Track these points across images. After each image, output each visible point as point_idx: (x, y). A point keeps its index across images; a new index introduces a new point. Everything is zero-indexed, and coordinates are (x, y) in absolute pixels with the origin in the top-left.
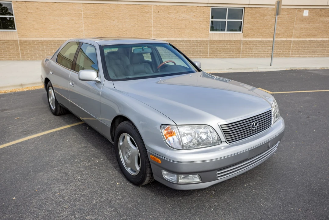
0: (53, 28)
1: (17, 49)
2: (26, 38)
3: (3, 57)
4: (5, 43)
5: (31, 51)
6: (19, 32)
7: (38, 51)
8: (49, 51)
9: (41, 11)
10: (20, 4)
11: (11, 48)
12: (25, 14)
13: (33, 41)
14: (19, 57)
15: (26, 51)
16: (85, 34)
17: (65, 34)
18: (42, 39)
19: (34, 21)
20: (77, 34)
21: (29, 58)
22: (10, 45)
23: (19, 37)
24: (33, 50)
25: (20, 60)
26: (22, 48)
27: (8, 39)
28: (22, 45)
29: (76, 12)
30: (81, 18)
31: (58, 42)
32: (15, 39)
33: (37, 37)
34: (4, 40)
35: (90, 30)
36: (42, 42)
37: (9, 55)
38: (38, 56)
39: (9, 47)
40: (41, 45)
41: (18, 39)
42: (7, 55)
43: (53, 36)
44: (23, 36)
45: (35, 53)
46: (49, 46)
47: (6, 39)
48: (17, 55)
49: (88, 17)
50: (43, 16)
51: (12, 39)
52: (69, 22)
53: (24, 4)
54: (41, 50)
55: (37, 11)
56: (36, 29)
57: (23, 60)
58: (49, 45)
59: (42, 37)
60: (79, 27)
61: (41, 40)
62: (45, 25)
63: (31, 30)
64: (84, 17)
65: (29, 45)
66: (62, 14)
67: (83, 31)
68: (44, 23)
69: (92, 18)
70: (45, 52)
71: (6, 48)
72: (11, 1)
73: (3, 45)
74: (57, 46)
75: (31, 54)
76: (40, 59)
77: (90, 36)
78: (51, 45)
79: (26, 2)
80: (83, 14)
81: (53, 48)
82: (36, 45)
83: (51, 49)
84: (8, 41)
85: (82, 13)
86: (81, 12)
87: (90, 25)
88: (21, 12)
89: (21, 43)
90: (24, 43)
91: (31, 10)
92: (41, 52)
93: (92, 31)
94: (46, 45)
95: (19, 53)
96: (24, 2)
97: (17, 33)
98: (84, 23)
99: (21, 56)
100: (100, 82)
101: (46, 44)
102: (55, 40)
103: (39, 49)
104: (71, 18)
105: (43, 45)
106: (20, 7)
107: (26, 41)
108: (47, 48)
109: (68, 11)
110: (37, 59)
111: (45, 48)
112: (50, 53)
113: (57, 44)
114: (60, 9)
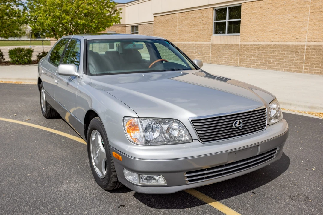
0: (272, 30)
1: (237, 54)
2: (246, 42)
3: (226, 62)
4: (230, 47)
5: (248, 56)
6: (242, 36)
7: (254, 57)
8: (263, 58)
9: (264, 9)
10: (247, 5)
11: (233, 53)
12: (249, 16)
13: (251, 45)
14: (237, 63)
15: (244, 57)
16: (308, 36)
17: (284, 37)
18: (260, 43)
19: (256, 22)
20: (297, 37)
21: (245, 65)
22: (233, 50)
23: (240, 41)
24: (249, 55)
25: (237, 66)
26: (241, 53)
27: (233, 43)
28: (242, 49)
29: (301, 6)
30: (307, 14)
31: (274, 47)
32: (237, 44)
33: (255, 41)
34: (229, 45)
35: (316, 30)
36: (258, 47)
37: (231, 60)
38: (252, 63)
39: (232, 52)
40: (257, 50)
41: (240, 43)
42: (229, 60)
43: (270, 39)
44: (244, 41)
45: (250, 60)
46: (265, 52)
47: (231, 43)
48: (236, 61)
49: (317, 10)
50: (265, 15)
51: (235, 44)
52: (290, 21)
53: (250, 5)
54: (256, 56)
55: (260, 10)
56: (256, 32)
57: (240, 66)
58: (265, 50)
59: (260, 41)
60: (301, 26)
61: (258, 45)
62: (264, 26)
63: (252, 33)
64: (311, 11)
65: (247, 50)
66: (284, 11)
67: (306, 32)
68: (264, 25)
69: (322, 11)
70: (260, 59)
71: (230, 53)
72: (241, 3)
73: (228, 49)
74: (272, 52)
75: (247, 60)
76: (253, 67)
77: (314, 38)
78: (267, 50)
79: (253, 2)
80: (311, 7)
81: (268, 54)
82: (253, 50)
83: (266, 55)
84: (232, 45)
85: (310, 5)
86: (308, 5)
87: (317, 23)
88: (247, 13)
89: (241, 47)
90: (244, 47)
91: (255, 10)
92: (256, 59)
93: (318, 31)
94: (262, 51)
95: (237, 59)
96: (251, 3)
97: (240, 36)
98: (309, 21)
99: (239, 62)
100: (79, 77)
101: (262, 49)
102: (272, 45)
103: (254, 55)
104: (294, 15)
105: (259, 50)
106: (247, 9)
107: (245, 46)
108: (262, 54)
109: (292, 5)
110: (251, 66)
111: (260, 54)
112: (264, 60)
113: (272, 50)
114: (284, 5)
